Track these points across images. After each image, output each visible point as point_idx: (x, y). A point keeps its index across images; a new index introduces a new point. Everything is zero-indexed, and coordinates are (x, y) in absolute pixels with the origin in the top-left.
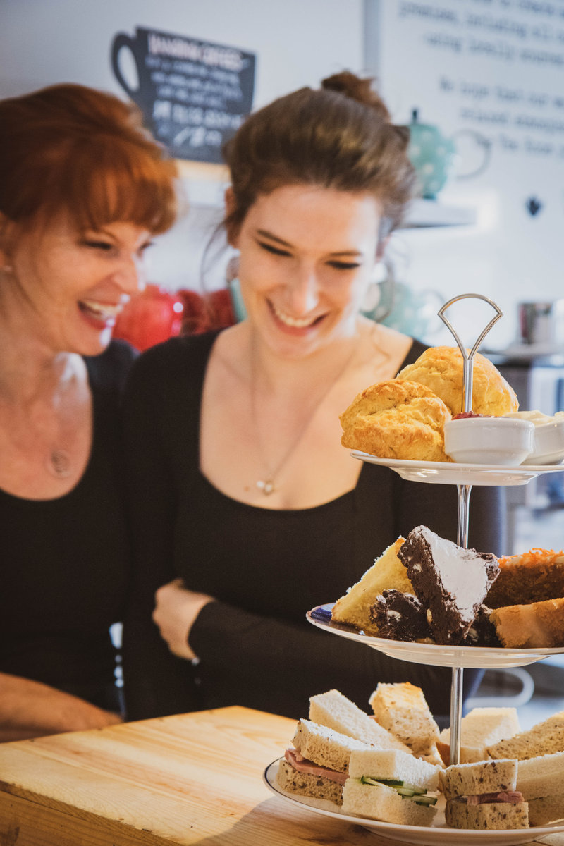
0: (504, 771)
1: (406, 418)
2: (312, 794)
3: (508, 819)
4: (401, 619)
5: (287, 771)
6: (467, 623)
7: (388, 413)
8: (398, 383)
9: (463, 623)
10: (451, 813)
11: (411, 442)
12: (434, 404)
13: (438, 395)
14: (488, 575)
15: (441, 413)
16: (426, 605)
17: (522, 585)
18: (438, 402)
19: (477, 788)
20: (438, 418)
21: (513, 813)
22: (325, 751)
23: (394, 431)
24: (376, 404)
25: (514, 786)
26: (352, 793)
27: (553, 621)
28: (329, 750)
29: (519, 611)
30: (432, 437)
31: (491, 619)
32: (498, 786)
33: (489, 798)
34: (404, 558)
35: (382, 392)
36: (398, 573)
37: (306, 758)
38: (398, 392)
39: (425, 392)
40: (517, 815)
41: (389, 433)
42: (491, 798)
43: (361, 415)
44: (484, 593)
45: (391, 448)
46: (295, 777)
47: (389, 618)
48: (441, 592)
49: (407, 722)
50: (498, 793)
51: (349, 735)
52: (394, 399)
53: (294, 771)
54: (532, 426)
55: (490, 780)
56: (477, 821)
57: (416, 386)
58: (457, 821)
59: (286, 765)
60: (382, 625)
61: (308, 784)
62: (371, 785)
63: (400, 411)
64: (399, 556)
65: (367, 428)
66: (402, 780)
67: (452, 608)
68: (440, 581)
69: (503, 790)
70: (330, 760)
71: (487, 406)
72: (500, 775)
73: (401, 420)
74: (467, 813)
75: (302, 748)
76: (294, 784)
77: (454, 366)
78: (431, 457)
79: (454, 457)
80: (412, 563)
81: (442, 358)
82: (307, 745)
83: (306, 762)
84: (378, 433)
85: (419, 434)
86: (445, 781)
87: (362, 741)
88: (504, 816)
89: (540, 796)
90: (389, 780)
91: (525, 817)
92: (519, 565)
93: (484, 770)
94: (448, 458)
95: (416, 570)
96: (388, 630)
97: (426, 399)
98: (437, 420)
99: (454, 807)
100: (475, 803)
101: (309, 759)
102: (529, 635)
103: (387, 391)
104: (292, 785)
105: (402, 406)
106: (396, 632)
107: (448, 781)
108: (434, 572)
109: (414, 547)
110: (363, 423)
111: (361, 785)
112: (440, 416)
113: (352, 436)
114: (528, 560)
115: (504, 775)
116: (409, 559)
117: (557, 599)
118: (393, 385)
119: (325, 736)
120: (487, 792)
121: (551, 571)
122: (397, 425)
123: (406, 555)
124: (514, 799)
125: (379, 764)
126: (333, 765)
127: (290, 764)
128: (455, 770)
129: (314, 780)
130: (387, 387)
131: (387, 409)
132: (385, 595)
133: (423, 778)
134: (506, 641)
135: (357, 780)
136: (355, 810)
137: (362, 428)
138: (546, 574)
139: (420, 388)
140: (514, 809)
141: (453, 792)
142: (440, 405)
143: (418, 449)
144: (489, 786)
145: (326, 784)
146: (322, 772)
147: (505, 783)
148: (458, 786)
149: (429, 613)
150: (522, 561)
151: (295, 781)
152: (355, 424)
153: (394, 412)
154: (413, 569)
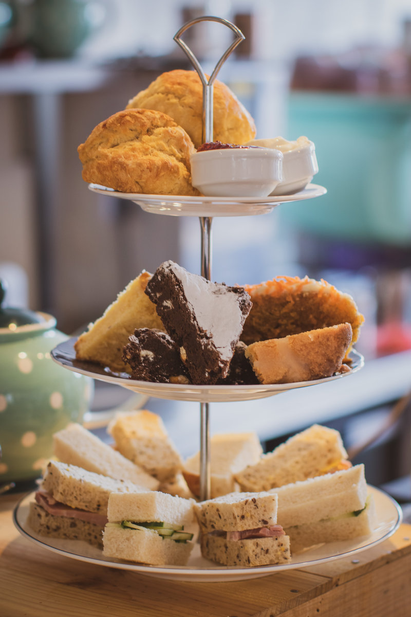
0: (265, 507)
1: (150, 151)
2: (66, 536)
3: (270, 554)
4: (154, 358)
5: (39, 515)
6: (227, 361)
7: (131, 145)
8: (139, 112)
9: (222, 362)
10: (207, 545)
11: (157, 175)
12: (177, 134)
13: (178, 124)
14: (242, 310)
15: (185, 143)
16: (179, 343)
17: (268, 314)
18: (180, 131)
19: (239, 525)
20: (182, 148)
21: (276, 547)
22: (78, 493)
23: (139, 165)
24: (118, 136)
25: (274, 520)
26: (113, 537)
27: (308, 354)
28: (82, 492)
29: (275, 345)
30: (178, 168)
31: (247, 355)
32: (260, 521)
33: (250, 534)
34: (152, 294)
35: (123, 123)
36: (145, 309)
37: (60, 501)
38: (140, 122)
39: (167, 121)
40: (278, 548)
41: (134, 166)
42: (254, 534)
43: (103, 148)
44: (240, 329)
45: (137, 182)
46: (49, 521)
47: (142, 359)
48: (195, 330)
49: (150, 452)
50: (259, 529)
51: (98, 472)
52: (136, 130)
53: (47, 515)
54: (280, 154)
55: (251, 516)
56: (238, 556)
57: (157, 115)
58: (215, 555)
59: (39, 509)
60: (137, 366)
61: (62, 526)
62: (132, 529)
63: (143, 143)
64: (147, 293)
65: (111, 162)
66: (162, 521)
67: (209, 347)
68: (195, 319)
69: (265, 525)
70: (84, 502)
71: (227, 133)
72: (260, 511)
73: (146, 152)
74: (226, 547)
75: (55, 491)
76: (48, 527)
77: (192, 92)
78: (177, 189)
79: (204, 190)
80: (162, 299)
81: (179, 84)
82: (60, 489)
83: (59, 505)
84: (123, 167)
85: (165, 166)
86: (200, 516)
87: (111, 477)
88: (267, 551)
89: (295, 525)
90: (148, 522)
91: (286, 550)
92: (264, 294)
93: (245, 507)
94: (196, 192)
95: (166, 307)
96: (143, 371)
97: (169, 129)
98: (181, 150)
99: (211, 541)
100: (235, 538)
101: (63, 502)
102: (286, 370)
103: (129, 121)
104: (46, 529)
105: (145, 137)
106: (150, 373)
107: (204, 515)
108: (187, 309)
109: (163, 283)
110: (106, 156)
111: (122, 530)
112: (184, 146)
113: (95, 170)
114: (273, 289)
115: (265, 511)
116: (158, 295)
117: (312, 331)
118: (134, 115)
119: (77, 477)
120: (249, 528)
121: (298, 299)
122: (142, 158)
123: (154, 291)
124: (275, 533)
125: (138, 507)
126: (86, 506)
127: (41, 507)
128: (213, 506)
129: (68, 522)
130: (128, 118)
131: (129, 141)
132: (137, 334)
133: (180, 515)
134: (264, 377)
135: (117, 525)
136: (117, 554)
137: (106, 162)
138: (293, 302)
139: (162, 117)
140: (276, 543)
141: (209, 527)
142: (183, 135)
143: (165, 183)
144: (250, 522)
145: (80, 525)
146: (74, 514)
147: (266, 518)
148: (217, 522)
149: (183, 351)
150: (267, 290)
151: (49, 525)
152: (97, 157)
153: (137, 144)
154: (162, 306)
